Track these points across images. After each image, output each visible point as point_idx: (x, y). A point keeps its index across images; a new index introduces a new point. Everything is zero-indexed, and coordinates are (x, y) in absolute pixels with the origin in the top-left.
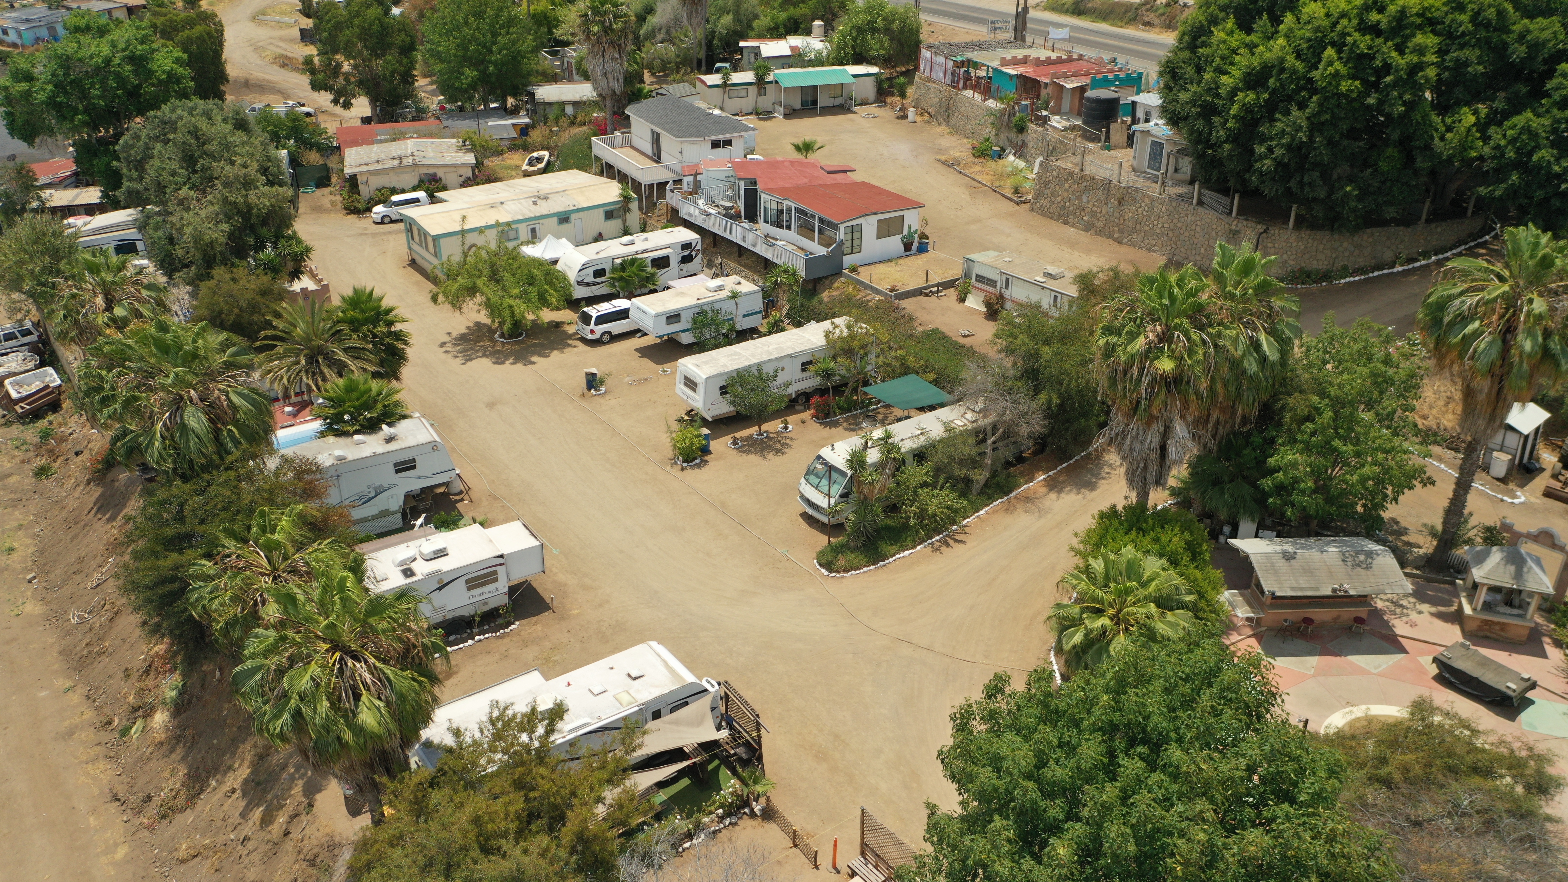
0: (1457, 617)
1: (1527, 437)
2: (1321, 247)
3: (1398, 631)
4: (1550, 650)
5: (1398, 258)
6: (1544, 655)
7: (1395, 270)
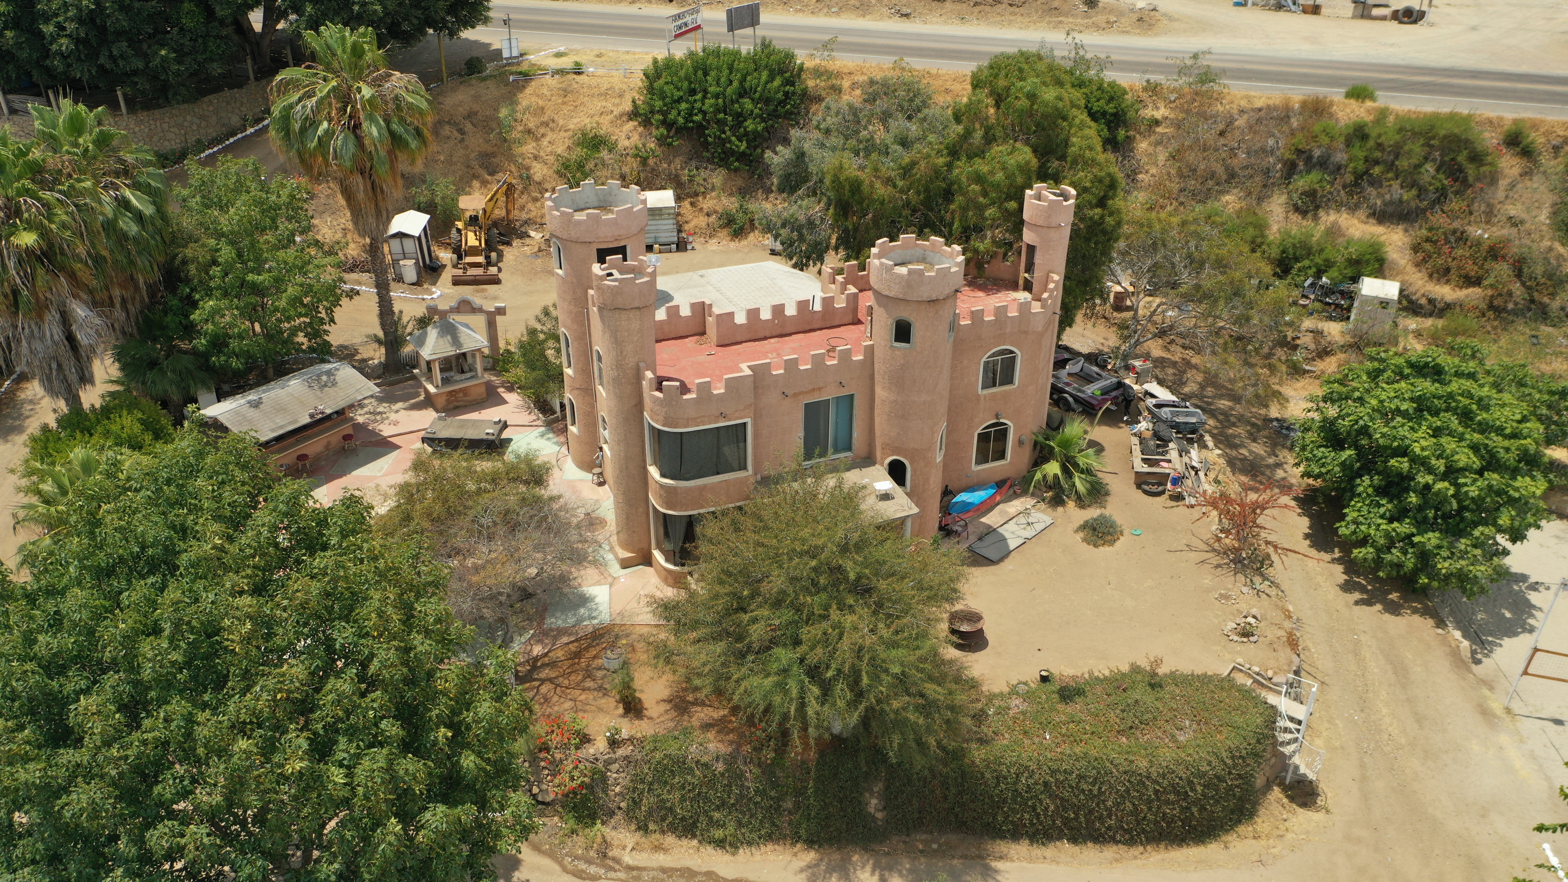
0: (429, 402)
1: (419, 238)
2: (165, 126)
3: (385, 433)
4: (507, 396)
5: (246, 120)
6: (504, 402)
7: (248, 132)
